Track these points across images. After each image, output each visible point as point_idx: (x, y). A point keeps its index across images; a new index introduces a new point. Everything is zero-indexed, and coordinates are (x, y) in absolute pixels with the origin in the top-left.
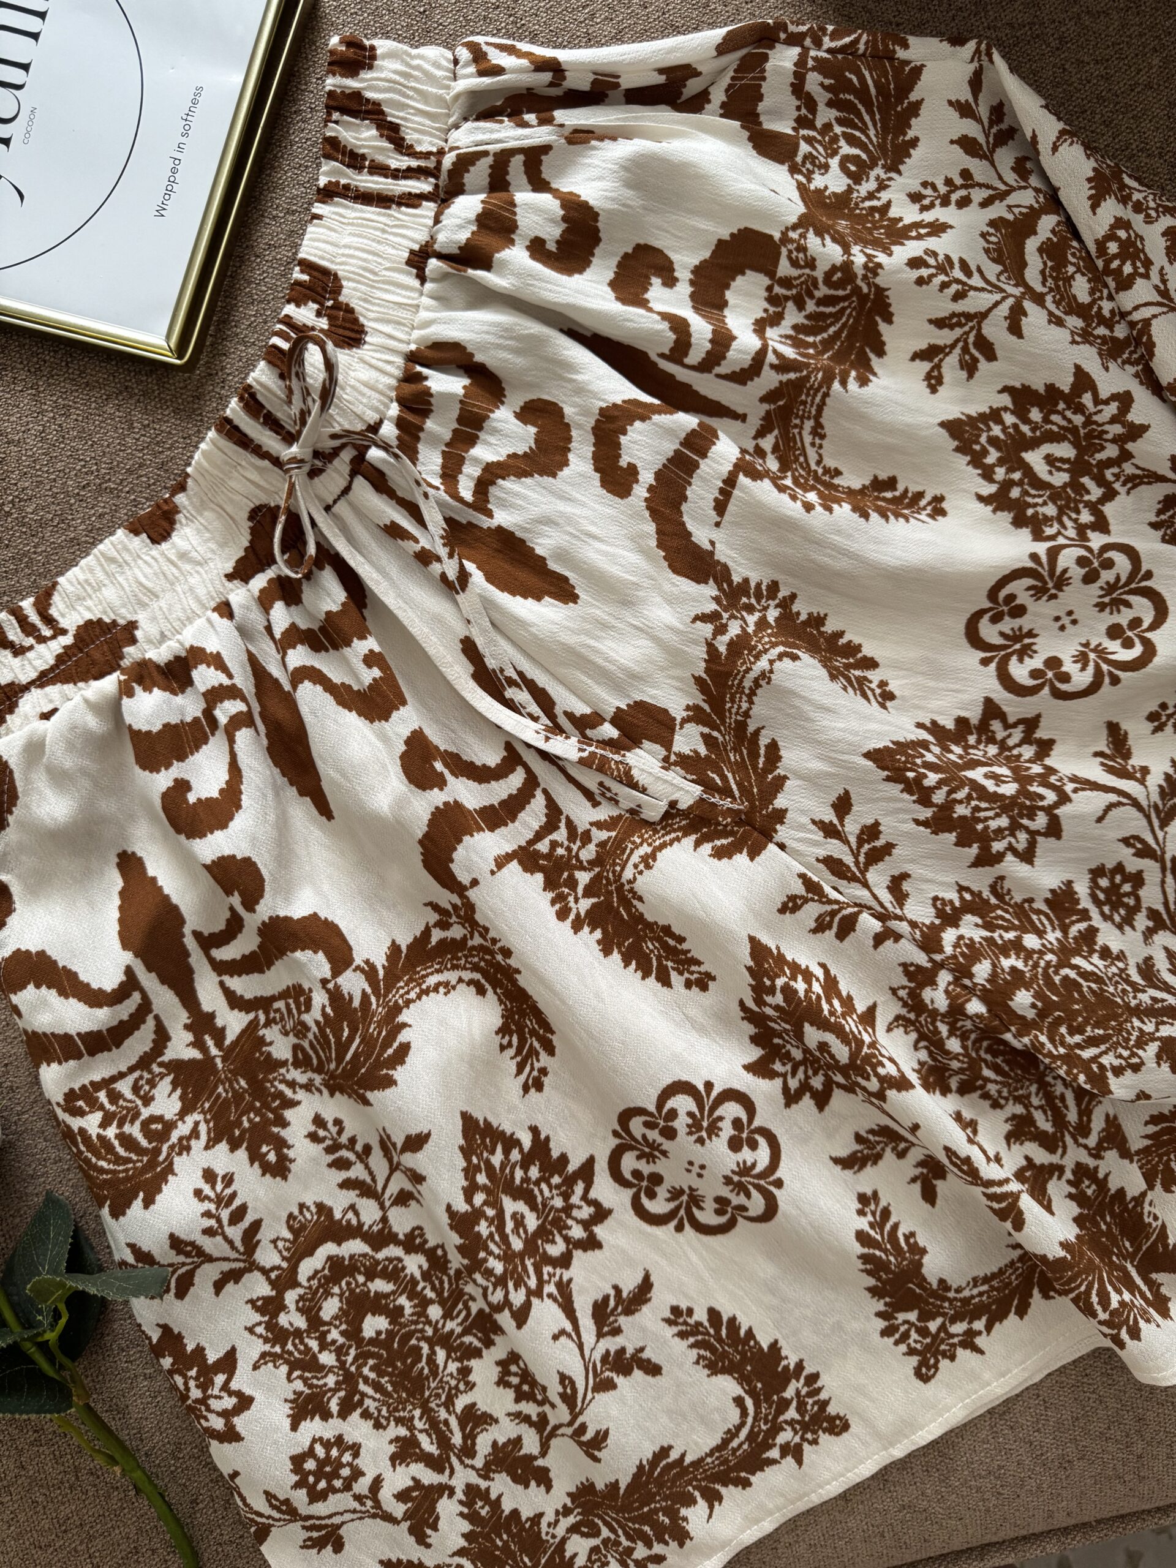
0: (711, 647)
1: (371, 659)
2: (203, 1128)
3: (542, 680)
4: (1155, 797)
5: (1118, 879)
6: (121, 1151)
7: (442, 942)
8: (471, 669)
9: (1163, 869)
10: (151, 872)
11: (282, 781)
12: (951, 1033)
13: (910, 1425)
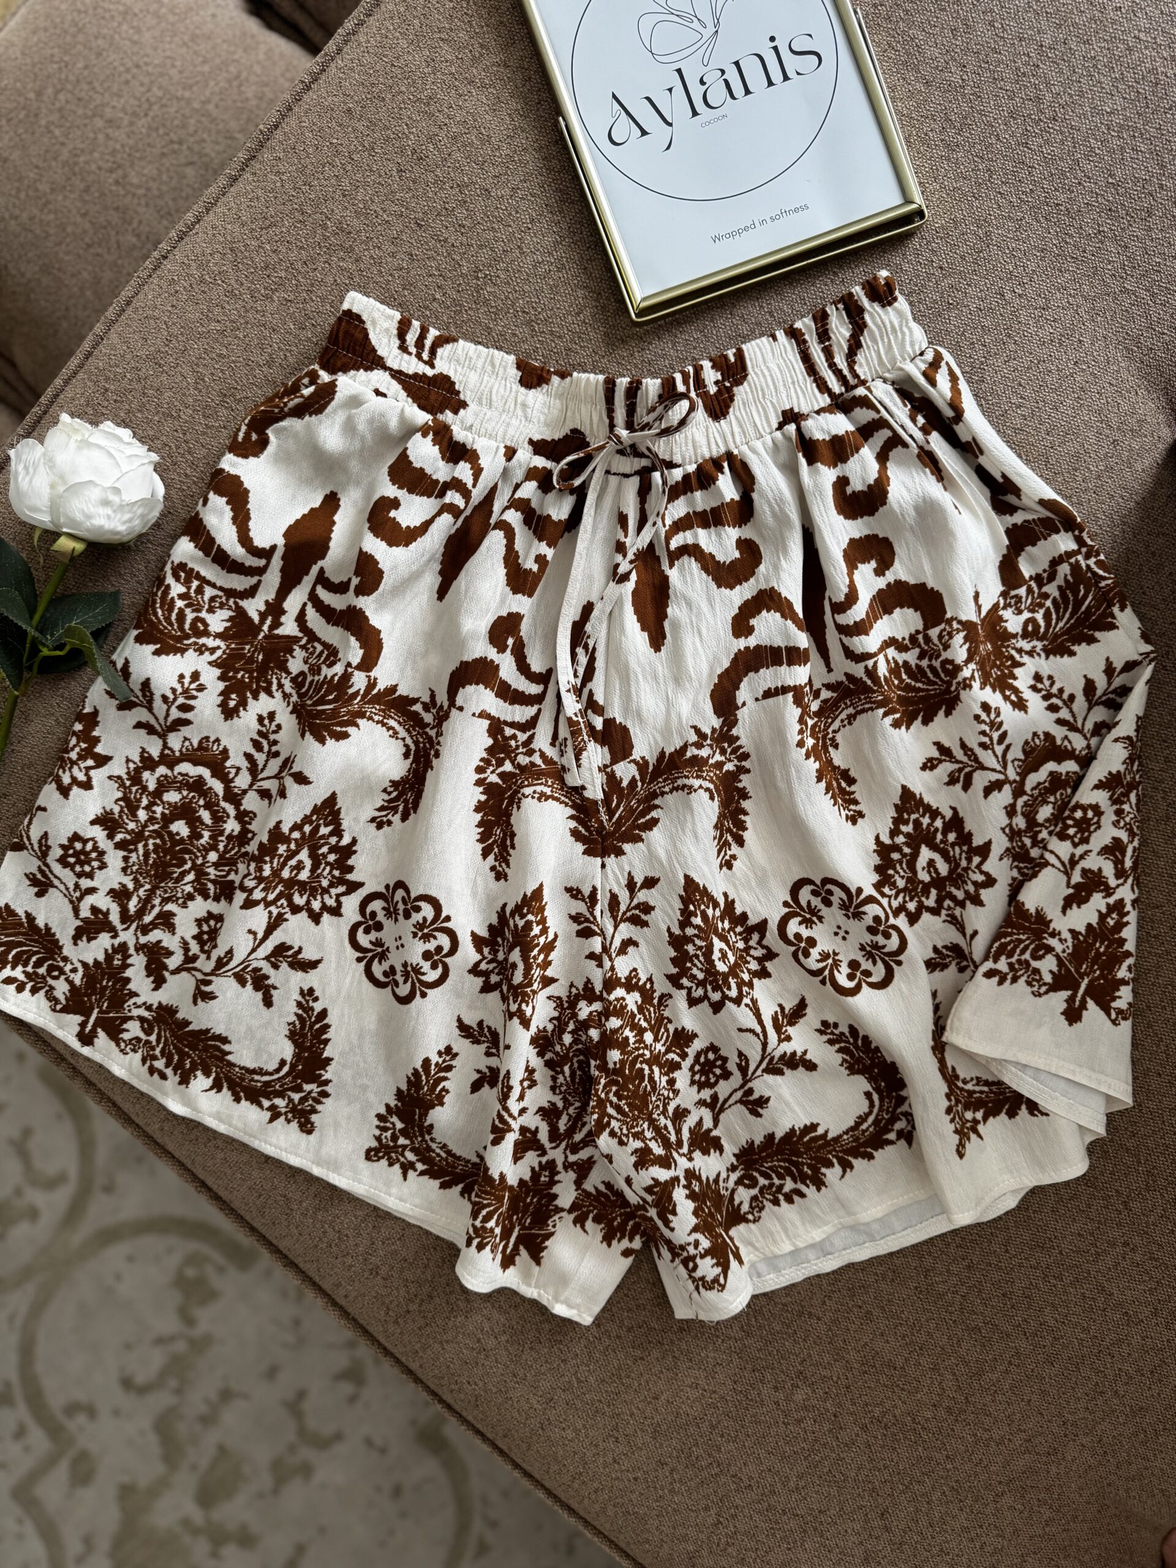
0: (685, 747)
1: (540, 559)
2: (219, 653)
3: (600, 664)
4: (777, 1054)
5: (719, 1063)
6: (174, 617)
7: (416, 713)
8: (577, 618)
9: (742, 1087)
10: (336, 518)
11: (439, 557)
12: (572, 1032)
13: (336, 1167)
